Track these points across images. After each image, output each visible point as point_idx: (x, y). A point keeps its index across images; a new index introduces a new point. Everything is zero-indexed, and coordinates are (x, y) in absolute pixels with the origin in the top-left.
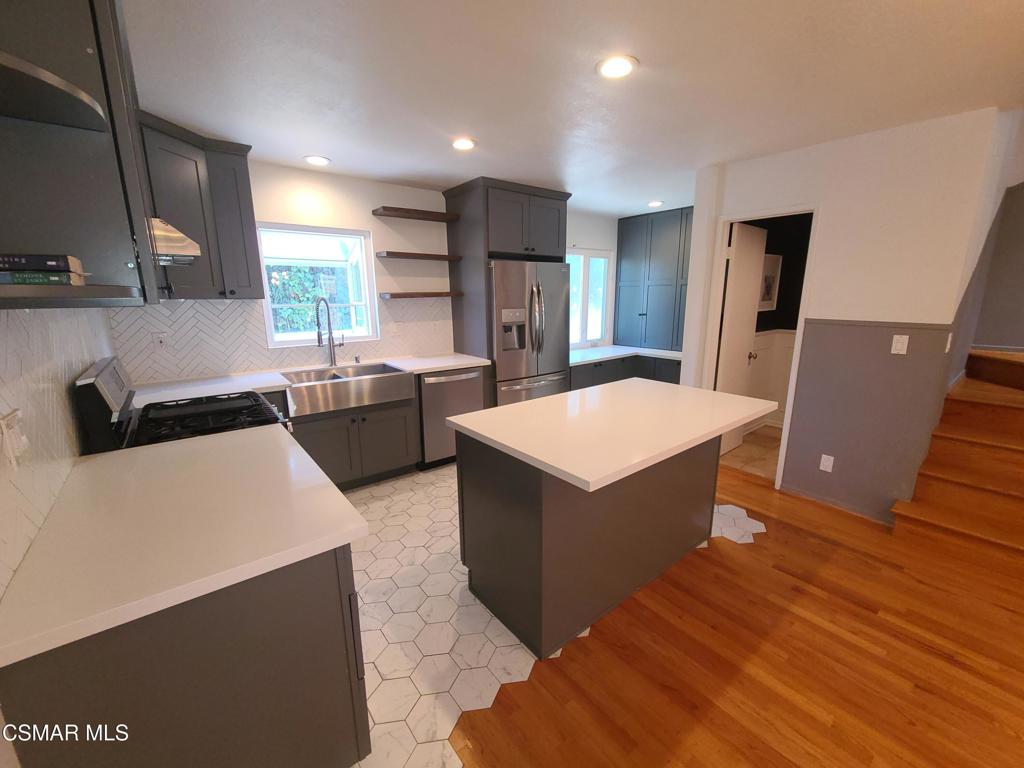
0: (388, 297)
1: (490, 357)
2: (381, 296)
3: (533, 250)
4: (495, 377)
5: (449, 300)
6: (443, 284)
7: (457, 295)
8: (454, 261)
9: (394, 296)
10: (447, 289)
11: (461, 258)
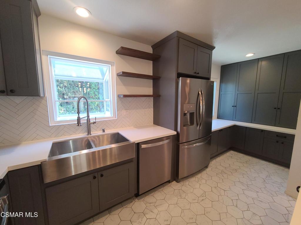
0: (122, 96)
1: (176, 130)
2: (119, 96)
3: (198, 73)
4: (179, 142)
5: (152, 99)
6: (149, 91)
7: (156, 97)
8: (156, 79)
9: (125, 96)
10: (152, 94)
11: (160, 78)
